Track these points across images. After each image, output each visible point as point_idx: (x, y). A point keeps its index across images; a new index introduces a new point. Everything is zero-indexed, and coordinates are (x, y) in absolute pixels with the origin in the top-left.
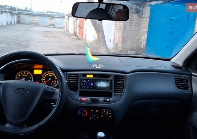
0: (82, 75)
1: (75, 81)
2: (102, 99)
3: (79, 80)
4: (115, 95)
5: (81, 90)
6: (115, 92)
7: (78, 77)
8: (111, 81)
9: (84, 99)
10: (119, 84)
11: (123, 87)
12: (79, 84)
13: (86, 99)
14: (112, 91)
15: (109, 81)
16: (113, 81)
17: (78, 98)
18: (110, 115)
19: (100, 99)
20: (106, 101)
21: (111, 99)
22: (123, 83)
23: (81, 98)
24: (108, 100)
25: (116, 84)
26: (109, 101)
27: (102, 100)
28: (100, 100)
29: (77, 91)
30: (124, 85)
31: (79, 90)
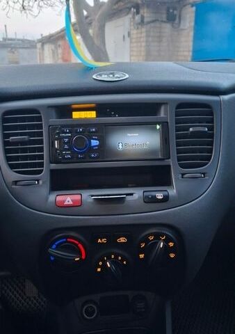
0: (53, 112)
1: (30, 134)
2: (137, 194)
3: (45, 131)
4: (183, 174)
5: (53, 166)
6: (183, 166)
7: (40, 119)
8: (165, 125)
9: (68, 199)
10: (194, 134)
11: (211, 144)
12: (45, 146)
13: (78, 197)
14: (172, 162)
15: (158, 127)
16: (172, 127)
17: (47, 199)
18: (172, 250)
19: (132, 194)
20: (154, 200)
21: (172, 192)
22: (211, 129)
23: (59, 198)
24: (160, 196)
25: (185, 136)
26: (166, 199)
27: (136, 196)
28: (129, 198)
29: (40, 172)
30: (212, 136)
31: (48, 167)
